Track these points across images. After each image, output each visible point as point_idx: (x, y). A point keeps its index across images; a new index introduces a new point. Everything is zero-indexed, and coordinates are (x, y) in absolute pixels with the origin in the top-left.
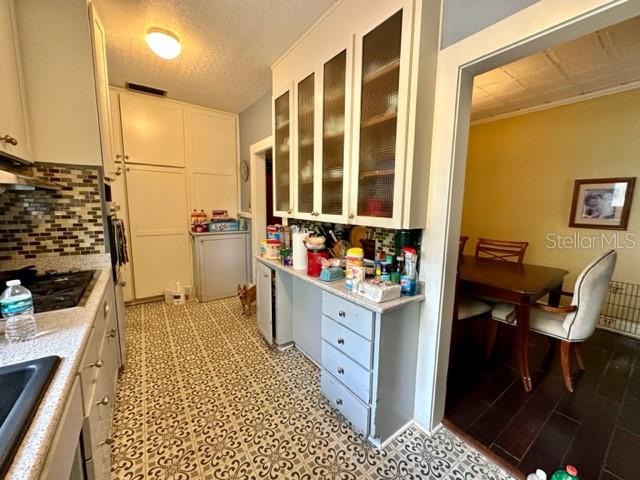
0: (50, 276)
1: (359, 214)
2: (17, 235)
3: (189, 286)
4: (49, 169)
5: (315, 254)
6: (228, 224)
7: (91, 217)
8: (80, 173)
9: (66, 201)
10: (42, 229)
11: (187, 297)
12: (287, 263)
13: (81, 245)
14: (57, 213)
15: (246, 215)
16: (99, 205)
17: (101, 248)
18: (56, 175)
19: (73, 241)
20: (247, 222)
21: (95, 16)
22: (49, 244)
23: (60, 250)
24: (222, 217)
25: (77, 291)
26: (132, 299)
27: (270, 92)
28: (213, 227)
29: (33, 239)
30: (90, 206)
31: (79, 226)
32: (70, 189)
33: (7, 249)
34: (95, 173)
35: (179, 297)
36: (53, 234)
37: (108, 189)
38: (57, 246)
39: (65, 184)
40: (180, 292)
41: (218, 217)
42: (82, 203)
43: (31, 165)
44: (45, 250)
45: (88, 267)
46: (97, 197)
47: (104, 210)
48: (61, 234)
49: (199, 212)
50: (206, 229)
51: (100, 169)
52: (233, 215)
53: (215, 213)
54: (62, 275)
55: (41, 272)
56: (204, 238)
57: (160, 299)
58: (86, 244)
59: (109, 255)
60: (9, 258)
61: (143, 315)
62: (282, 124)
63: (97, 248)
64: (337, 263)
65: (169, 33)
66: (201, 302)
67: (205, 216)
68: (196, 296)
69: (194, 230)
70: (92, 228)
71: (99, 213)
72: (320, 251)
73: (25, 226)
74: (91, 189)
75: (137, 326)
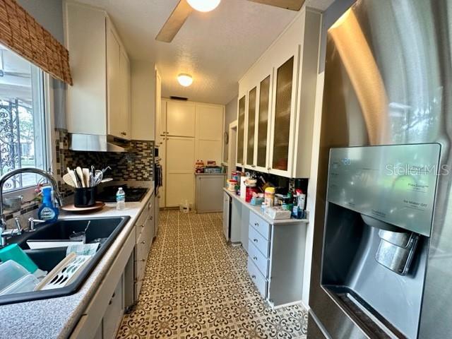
0: (132, 189)
1: (273, 168)
2: (123, 171)
3: (192, 203)
4: (135, 142)
5: (250, 189)
6: (215, 169)
7: (148, 164)
8: (146, 144)
9: (140, 156)
10: (130, 169)
11: (190, 209)
12: (237, 193)
13: (144, 177)
14: (137, 162)
15: (226, 164)
16: (152, 158)
17: (151, 178)
18: (138, 145)
19: (141, 175)
20: (226, 168)
21: (158, 74)
22: (132, 175)
23: (136, 178)
24: (212, 165)
25: (139, 196)
26: (164, 206)
27: (238, 96)
28: (206, 170)
29: (127, 173)
30: (149, 159)
31: (143, 168)
32: (142, 151)
33: (119, 176)
34: (152, 144)
35: (186, 209)
36: (135, 171)
37: (157, 151)
38: (135, 176)
39: (140, 149)
40: (186, 205)
41: (210, 165)
42: (146, 157)
43: (130, 141)
44: (131, 178)
45: (145, 187)
46: (151, 155)
47: (154, 160)
48: (137, 171)
49: (200, 161)
50: (203, 171)
51: (154, 142)
52: (218, 164)
53: (209, 163)
54: (136, 189)
55: (129, 187)
56: (201, 176)
57: (177, 209)
58: (145, 176)
59: (154, 182)
60: (119, 180)
61: (168, 215)
62: (242, 114)
63: (150, 178)
64: (261, 195)
65: (187, 75)
66: (197, 213)
67: (203, 164)
68: (195, 209)
69: (197, 171)
70: (149, 169)
71: (152, 162)
72: (252, 188)
73: (125, 167)
74: (149, 151)
75: (164, 220)
